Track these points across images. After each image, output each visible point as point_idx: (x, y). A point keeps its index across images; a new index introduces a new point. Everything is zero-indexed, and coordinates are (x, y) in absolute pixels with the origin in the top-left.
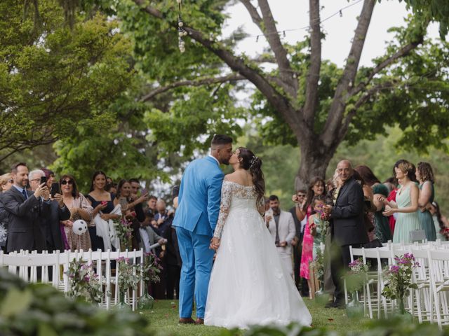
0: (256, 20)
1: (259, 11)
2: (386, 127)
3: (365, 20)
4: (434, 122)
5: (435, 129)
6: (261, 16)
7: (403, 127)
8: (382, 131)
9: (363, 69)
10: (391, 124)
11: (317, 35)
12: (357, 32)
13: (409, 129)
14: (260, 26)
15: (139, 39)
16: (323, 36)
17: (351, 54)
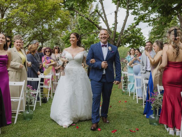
0: (104, 21)
1: (104, 19)
2: (126, 44)
3: (125, 21)
4: (135, 43)
5: (135, 44)
6: (105, 20)
7: (130, 44)
8: (126, 45)
9: (125, 30)
10: (127, 43)
11: (116, 23)
12: (124, 23)
13: (131, 44)
14: (104, 22)
15: (81, 25)
16: (117, 23)
17: (123, 27)
